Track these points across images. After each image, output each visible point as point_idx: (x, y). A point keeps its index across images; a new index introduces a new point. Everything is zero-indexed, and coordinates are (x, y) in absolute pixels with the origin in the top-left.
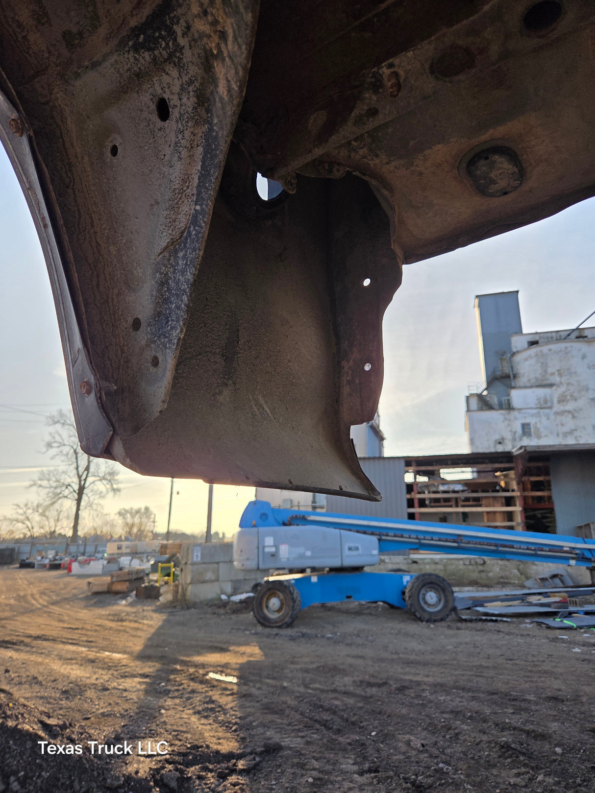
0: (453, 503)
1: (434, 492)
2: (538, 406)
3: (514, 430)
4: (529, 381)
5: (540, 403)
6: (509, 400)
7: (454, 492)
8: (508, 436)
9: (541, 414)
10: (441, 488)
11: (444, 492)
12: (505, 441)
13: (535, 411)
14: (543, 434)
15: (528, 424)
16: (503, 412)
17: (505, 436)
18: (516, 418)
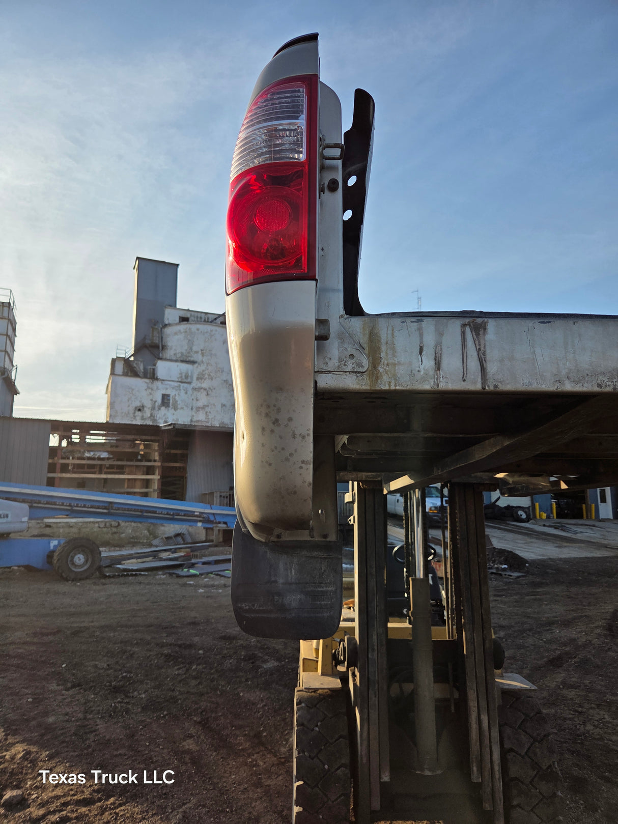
0: (97, 469)
1: (79, 458)
2: (180, 380)
3: (154, 400)
4: (175, 354)
5: (181, 377)
6: (154, 369)
7: (99, 459)
8: (148, 404)
9: (181, 388)
10: (87, 455)
11: (89, 458)
12: (145, 409)
13: (176, 384)
14: (179, 407)
15: (168, 396)
16: (147, 380)
17: (145, 404)
18: (158, 388)
